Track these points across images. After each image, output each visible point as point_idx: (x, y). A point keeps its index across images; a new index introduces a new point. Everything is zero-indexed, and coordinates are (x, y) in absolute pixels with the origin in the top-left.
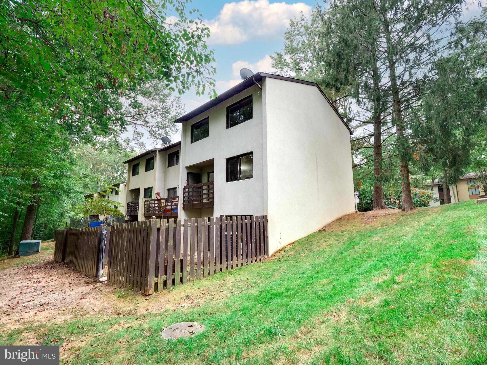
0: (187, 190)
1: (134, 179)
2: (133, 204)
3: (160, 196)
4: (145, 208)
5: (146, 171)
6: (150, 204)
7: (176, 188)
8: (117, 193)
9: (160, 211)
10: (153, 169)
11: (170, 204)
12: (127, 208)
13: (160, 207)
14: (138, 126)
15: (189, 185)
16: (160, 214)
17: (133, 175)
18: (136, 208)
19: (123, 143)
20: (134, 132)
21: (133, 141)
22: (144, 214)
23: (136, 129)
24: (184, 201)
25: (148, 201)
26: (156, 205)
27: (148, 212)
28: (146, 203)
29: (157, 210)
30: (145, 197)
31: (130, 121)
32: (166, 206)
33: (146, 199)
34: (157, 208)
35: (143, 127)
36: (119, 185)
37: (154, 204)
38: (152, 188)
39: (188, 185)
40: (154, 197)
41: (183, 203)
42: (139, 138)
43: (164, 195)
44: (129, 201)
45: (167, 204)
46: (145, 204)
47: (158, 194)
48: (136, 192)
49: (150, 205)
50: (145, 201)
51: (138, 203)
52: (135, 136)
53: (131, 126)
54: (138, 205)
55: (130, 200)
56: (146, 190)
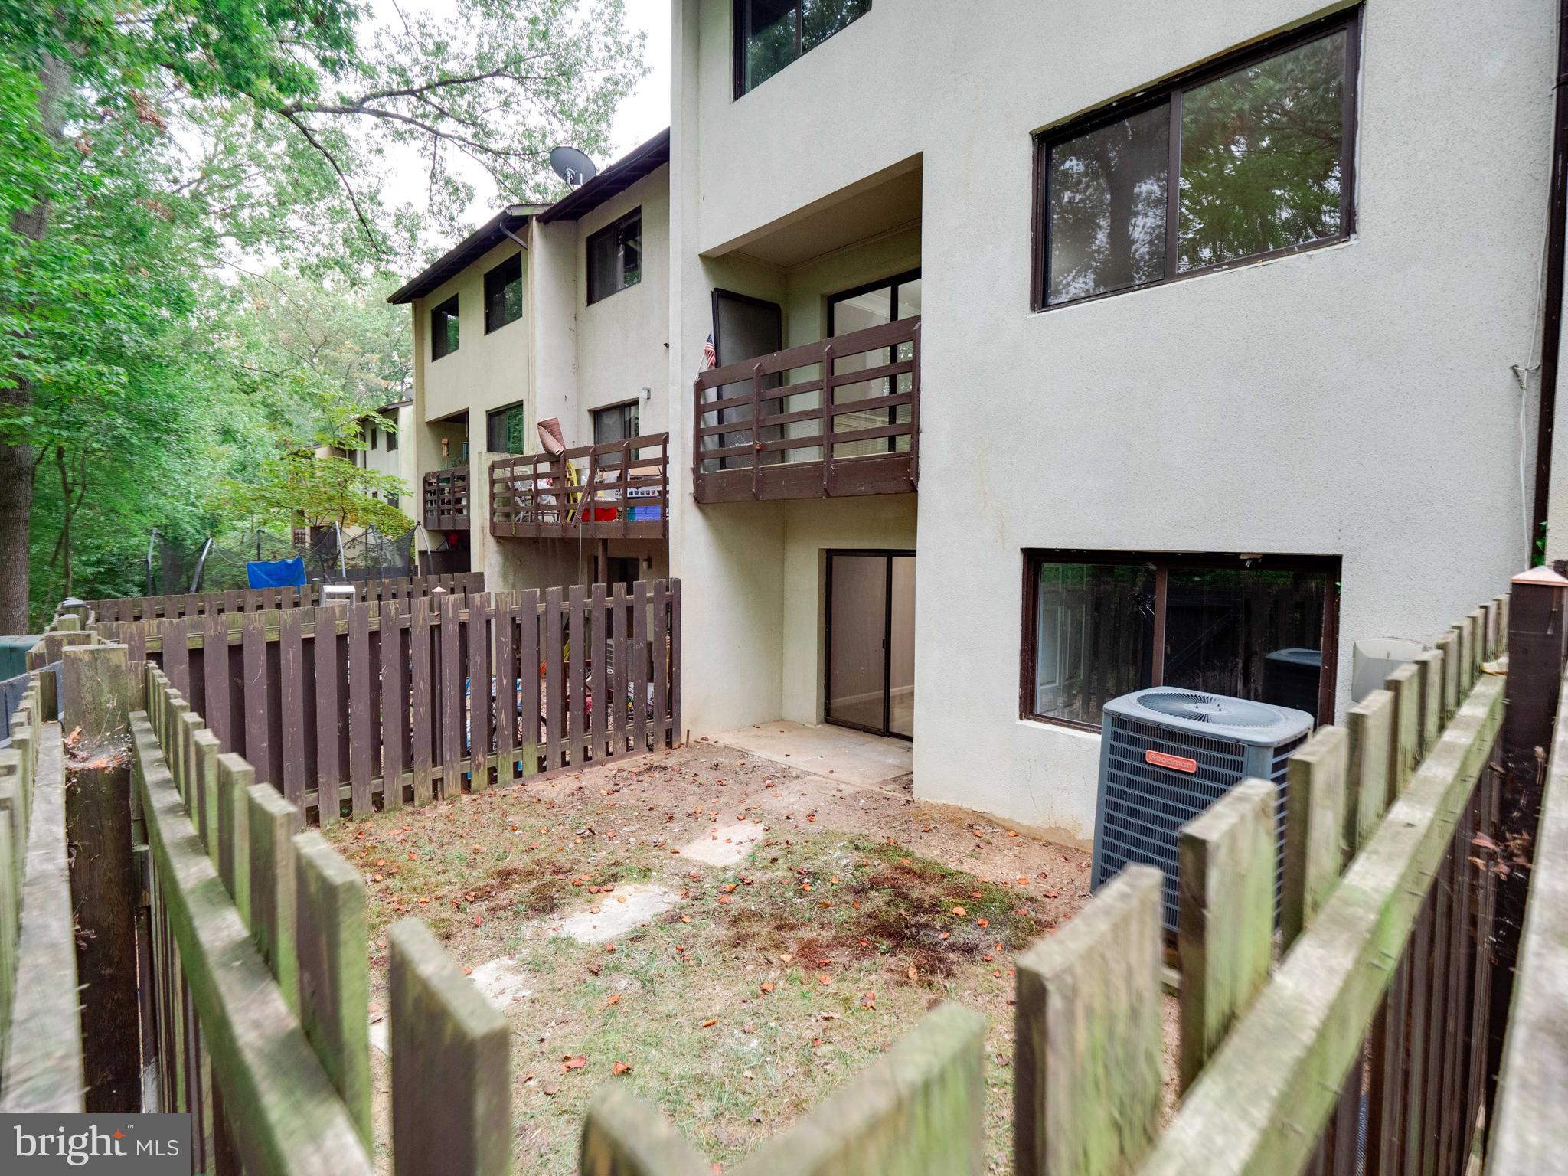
0: (712, 394)
1: (440, 370)
2: (447, 480)
3: (560, 440)
4: (493, 496)
5: (489, 329)
6: (514, 479)
7: (636, 403)
8: (392, 442)
9: (563, 512)
10: (518, 315)
11: (611, 476)
12: (425, 501)
13: (565, 495)
14: (448, 143)
15: (726, 360)
16: (565, 528)
17: (435, 357)
18: (459, 501)
19: (391, 231)
20: (433, 175)
21: (431, 221)
22: (493, 527)
23: (438, 160)
24: (699, 458)
25: (504, 464)
26: (543, 484)
27: (507, 515)
28: (499, 473)
29: (550, 507)
30: (491, 448)
31: (409, 115)
32: (593, 487)
33: (496, 457)
34: (553, 501)
35: (469, 150)
36: (397, 410)
37: (537, 476)
38: (519, 405)
39: (717, 364)
40: (532, 444)
41: (695, 470)
42: (454, 208)
43: (578, 433)
44: (429, 470)
45: (597, 479)
46: (493, 482)
47: (548, 427)
48: (453, 427)
49: (518, 484)
50: (493, 467)
51: (465, 478)
52: (437, 198)
53: (419, 144)
54: (467, 488)
55: (434, 465)
56: (492, 415)
